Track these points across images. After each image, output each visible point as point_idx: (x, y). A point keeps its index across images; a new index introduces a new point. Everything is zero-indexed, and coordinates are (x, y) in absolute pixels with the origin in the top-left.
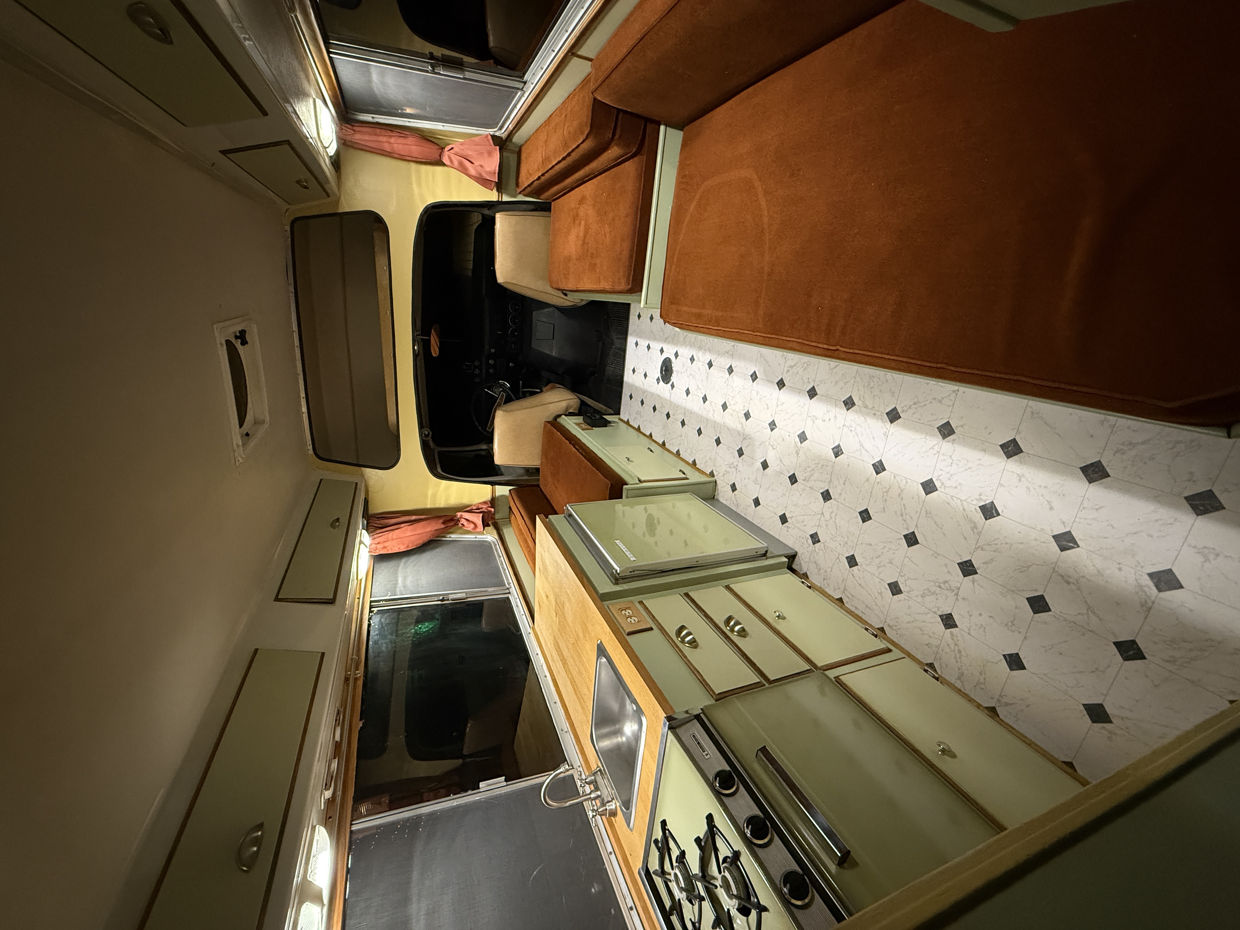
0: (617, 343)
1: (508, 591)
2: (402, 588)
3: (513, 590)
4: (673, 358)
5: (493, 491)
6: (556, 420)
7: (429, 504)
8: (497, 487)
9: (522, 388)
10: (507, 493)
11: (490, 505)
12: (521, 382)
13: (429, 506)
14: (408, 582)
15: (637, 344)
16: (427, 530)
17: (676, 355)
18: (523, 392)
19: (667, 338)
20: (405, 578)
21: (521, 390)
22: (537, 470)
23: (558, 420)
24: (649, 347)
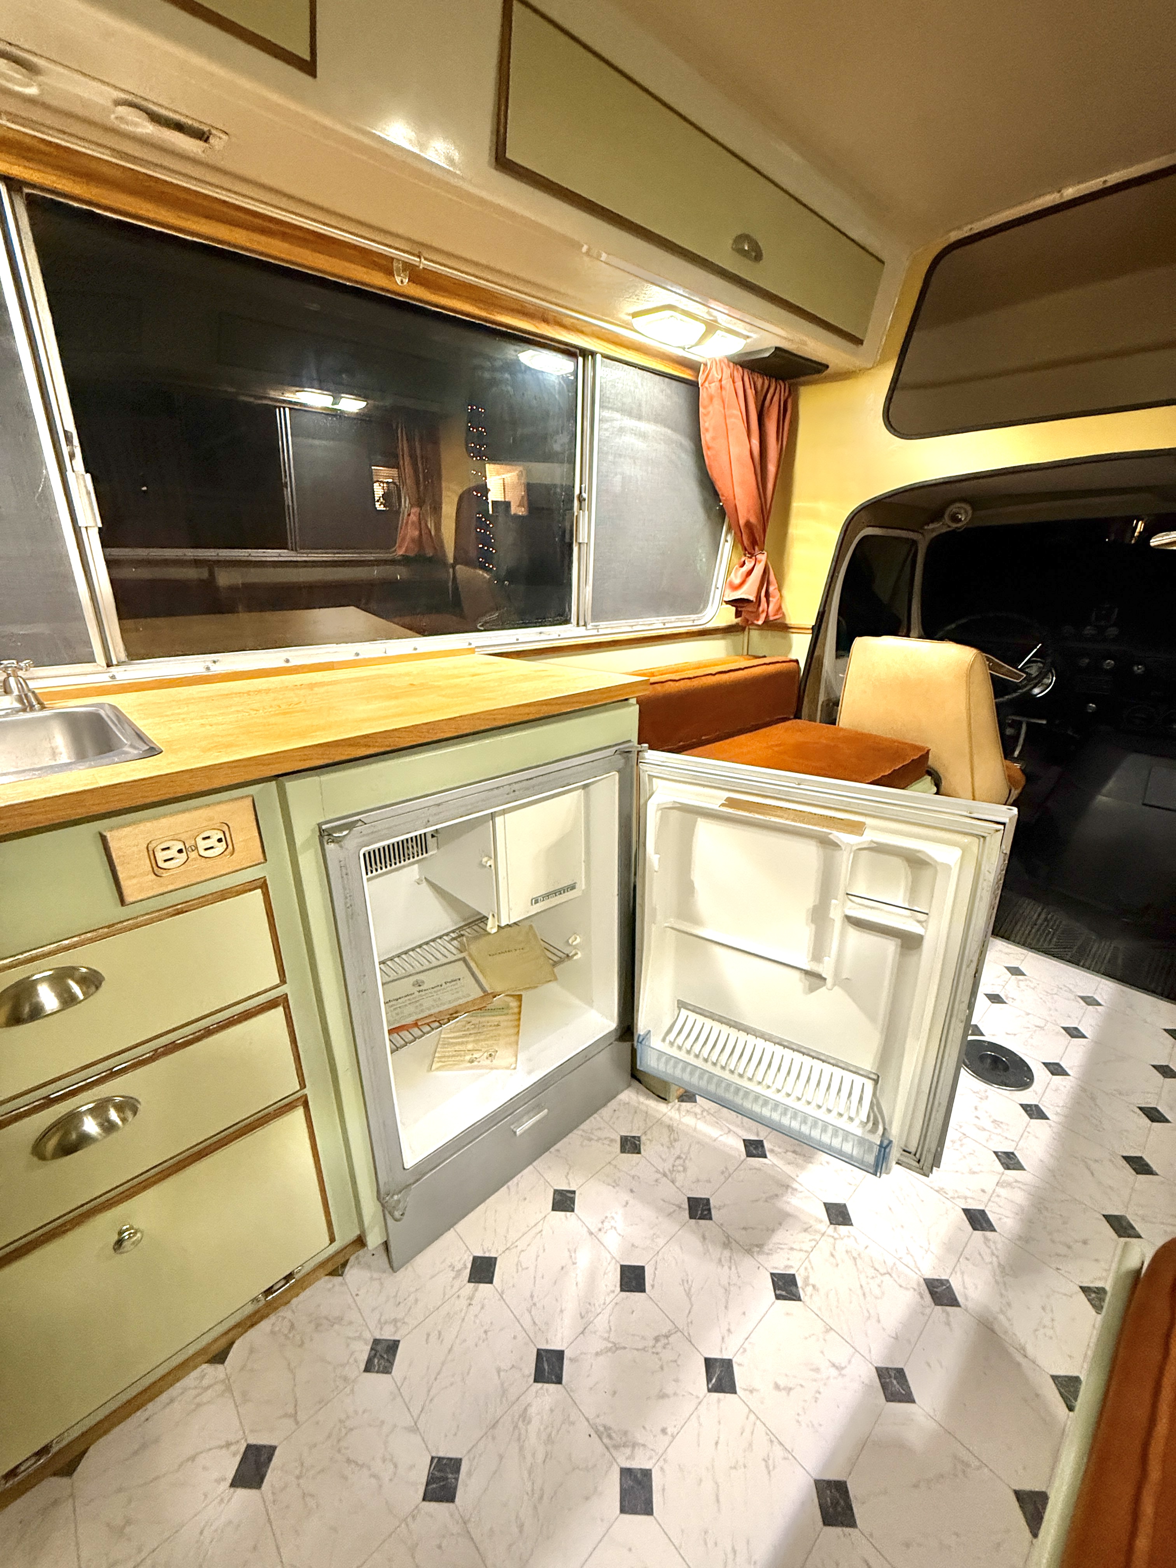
0: (1104, 948)
1: (582, 623)
2: (617, 424)
3: (581, 631)
4: (1028, 1096)
5: (800, 629)
6: (929, 773)
7: (801, 504)
8: (807, 638)
9: (1029, 725)
10: (793, 656)
11: (771, 618)
12: (1044, 722)
13: (796, 504)
14: (628, 440)
15: (1090, 1001)
16: (737, 490)
17: (1034, 1112)
18: (1020, 723)
19: (1093, 1099)
20: (643, 436)
21: (1024, 720)
22: (831, 719)
23: (928, 779)
24: (1074, 1033)
